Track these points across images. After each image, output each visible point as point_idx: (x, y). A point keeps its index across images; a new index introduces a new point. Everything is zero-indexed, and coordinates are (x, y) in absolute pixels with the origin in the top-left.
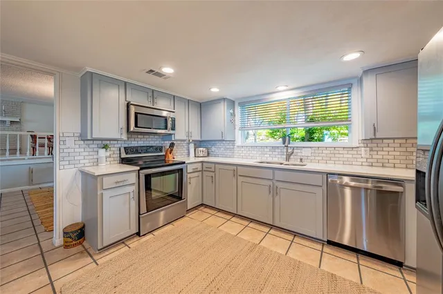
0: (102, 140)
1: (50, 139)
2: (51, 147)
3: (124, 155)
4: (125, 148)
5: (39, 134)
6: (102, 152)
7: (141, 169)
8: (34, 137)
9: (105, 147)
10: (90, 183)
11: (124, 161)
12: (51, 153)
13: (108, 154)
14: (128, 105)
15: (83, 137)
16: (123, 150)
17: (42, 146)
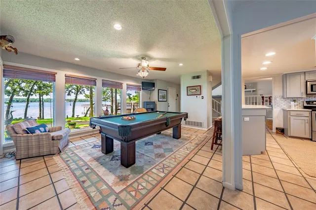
0: (292, 98)
1: (270, 98)
2: (270, 102)
3: (306, 105)
4: (306, 102)
5: (265, 96)
6: (293, 103)
7: (313, 111)
8: (263, 97)
9: (294, 101)
10: (286, 113)
11: (305, 107)
12: (270, 104)
13: (296, 104)
14: (307, 82)
15: (283, 97)
16: (305, 103)
17: (267, 101)
